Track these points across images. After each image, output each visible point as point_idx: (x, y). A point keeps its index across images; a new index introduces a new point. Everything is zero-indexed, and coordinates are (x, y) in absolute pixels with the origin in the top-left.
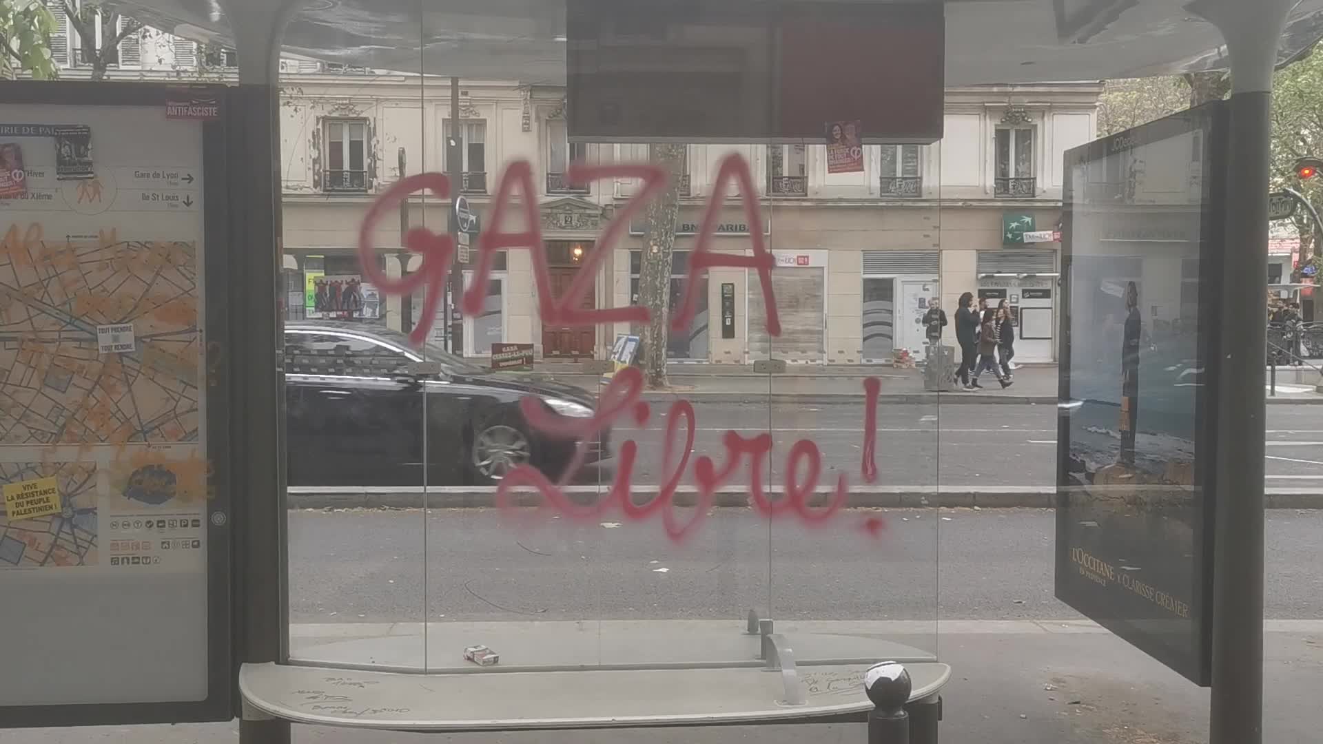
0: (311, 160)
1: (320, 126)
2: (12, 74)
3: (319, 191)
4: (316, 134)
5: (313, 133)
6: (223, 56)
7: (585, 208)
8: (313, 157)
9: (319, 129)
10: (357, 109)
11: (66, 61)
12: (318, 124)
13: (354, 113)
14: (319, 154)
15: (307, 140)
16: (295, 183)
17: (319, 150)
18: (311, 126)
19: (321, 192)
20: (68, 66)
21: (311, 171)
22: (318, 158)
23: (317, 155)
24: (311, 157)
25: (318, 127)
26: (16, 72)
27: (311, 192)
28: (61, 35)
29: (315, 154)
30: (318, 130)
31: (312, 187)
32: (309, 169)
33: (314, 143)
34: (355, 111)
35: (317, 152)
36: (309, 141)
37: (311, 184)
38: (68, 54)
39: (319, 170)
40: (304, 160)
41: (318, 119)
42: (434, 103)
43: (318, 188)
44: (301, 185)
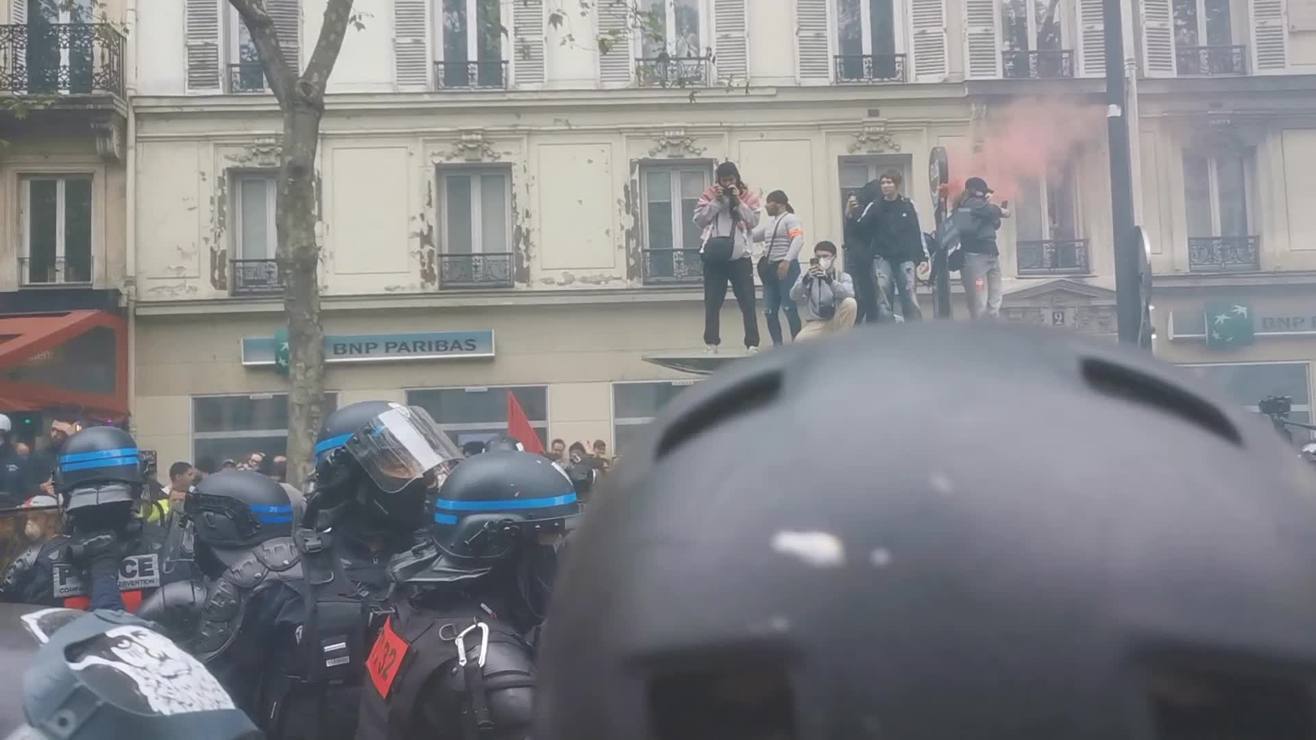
0: (623, 233)
1: (636, 176)
2: (128, 107)
3: (637, 283)
4: (630, 189)
5: (626, 187)
6: (473, 68)
7: (1089, 297)
8: (625, 228)
9: (635, 181)
10: (698, 145)
11: (218, 84)
12: (632, 172)
13: (693, 152)
14: (636, 221)
15: (615, 201)
16: (597, 273)
17: (635, 215)
18: (622, 175)
19: (640, 286)
20: (220, 92)
21: (623, 252)
22: (633, 228)
23: (632, 224)
24: (622, 228)
25: (633, 178)
26: (134, 104)
27: (624, 287)
28: (209, 41)
29: (629, 222)
30: (633, 182)
31: (625, 277)
32: (620, 247)
33: (627, 205)
34: (695, 149)
35: (632, 219)
36: (619, 201)
37: (622, 271)
38: (220, 72)
39: (636, 249)
40: (610, 233)
41: (633, 165)
42: (824, 131)
43: (635, 279)
44: (607, 276)
